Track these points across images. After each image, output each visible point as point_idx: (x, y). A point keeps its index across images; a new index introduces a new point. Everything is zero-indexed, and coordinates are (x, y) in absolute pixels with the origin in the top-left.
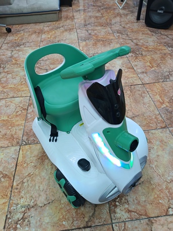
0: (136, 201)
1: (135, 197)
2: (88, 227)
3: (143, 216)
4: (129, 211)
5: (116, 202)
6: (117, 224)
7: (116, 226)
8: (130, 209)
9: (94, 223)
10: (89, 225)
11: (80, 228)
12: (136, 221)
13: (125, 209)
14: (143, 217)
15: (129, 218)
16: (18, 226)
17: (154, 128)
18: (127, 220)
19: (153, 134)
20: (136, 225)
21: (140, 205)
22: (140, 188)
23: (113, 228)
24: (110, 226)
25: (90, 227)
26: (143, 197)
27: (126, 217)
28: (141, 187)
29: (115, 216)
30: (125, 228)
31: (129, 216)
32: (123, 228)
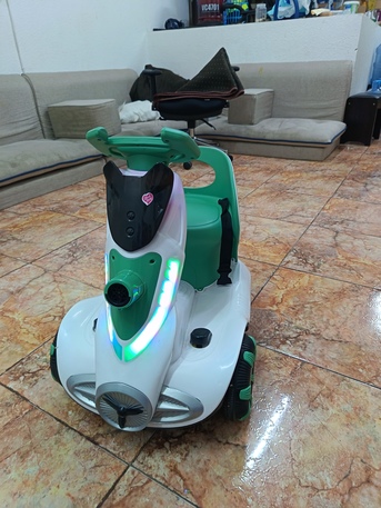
0: (201, 465)
1: (205, 458)
2: (93, 441)
3: (189, 496)
4: (175, 470)
5: (167, 441)
6: (137, 472)
7: (133, 473)
8: (179, 468)
9: (107, 444)
10: (98, 440)
11: (81, 434)
12: (170, 493)
13: (171, 461)
14: (190, 498)
15: (163, 479)
16: (22, 378)
17: (362, 379)
18: (158, 479)
19: (350, 386)
20: (164, 500)
21: (204, 476)
22: (230, 452)
23: (125, 471)
24: (124, 466)
25: (96, 444)
26: (223, 469)
27: (161, 473)
28: (234, 452)
29: (144, 459)
30: (142, 487)
31: (167, 477)
32: (140, 484)
